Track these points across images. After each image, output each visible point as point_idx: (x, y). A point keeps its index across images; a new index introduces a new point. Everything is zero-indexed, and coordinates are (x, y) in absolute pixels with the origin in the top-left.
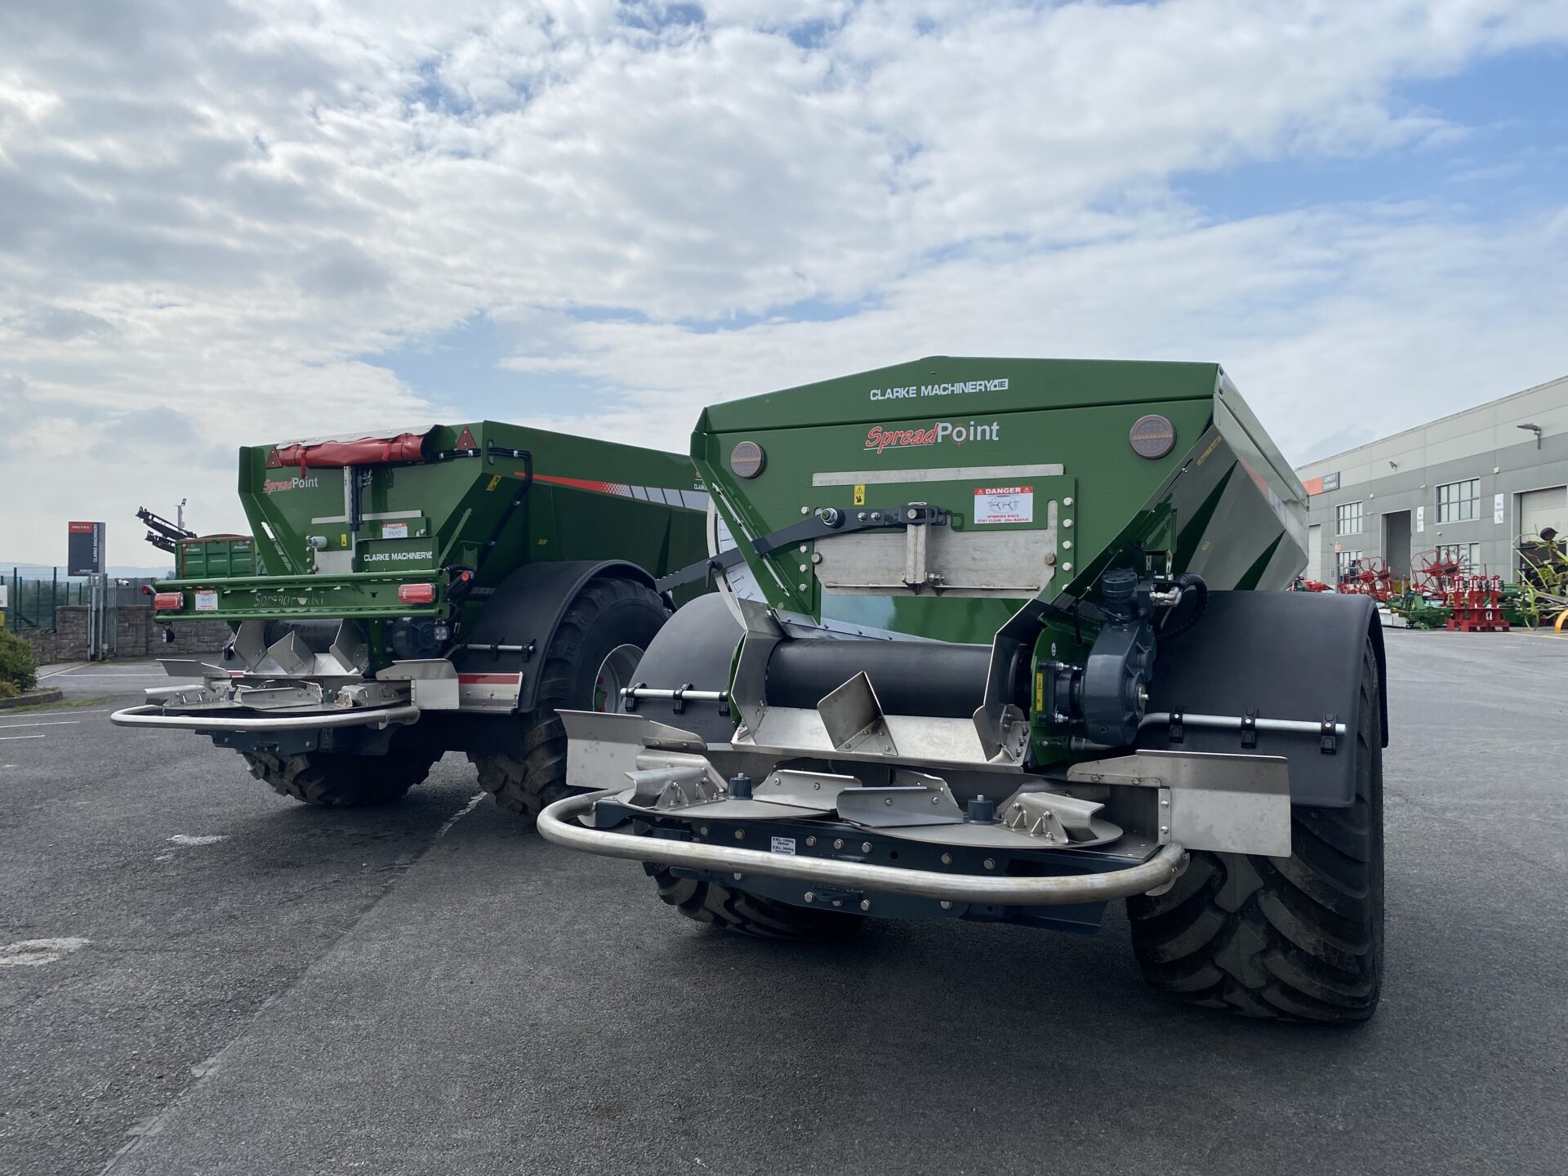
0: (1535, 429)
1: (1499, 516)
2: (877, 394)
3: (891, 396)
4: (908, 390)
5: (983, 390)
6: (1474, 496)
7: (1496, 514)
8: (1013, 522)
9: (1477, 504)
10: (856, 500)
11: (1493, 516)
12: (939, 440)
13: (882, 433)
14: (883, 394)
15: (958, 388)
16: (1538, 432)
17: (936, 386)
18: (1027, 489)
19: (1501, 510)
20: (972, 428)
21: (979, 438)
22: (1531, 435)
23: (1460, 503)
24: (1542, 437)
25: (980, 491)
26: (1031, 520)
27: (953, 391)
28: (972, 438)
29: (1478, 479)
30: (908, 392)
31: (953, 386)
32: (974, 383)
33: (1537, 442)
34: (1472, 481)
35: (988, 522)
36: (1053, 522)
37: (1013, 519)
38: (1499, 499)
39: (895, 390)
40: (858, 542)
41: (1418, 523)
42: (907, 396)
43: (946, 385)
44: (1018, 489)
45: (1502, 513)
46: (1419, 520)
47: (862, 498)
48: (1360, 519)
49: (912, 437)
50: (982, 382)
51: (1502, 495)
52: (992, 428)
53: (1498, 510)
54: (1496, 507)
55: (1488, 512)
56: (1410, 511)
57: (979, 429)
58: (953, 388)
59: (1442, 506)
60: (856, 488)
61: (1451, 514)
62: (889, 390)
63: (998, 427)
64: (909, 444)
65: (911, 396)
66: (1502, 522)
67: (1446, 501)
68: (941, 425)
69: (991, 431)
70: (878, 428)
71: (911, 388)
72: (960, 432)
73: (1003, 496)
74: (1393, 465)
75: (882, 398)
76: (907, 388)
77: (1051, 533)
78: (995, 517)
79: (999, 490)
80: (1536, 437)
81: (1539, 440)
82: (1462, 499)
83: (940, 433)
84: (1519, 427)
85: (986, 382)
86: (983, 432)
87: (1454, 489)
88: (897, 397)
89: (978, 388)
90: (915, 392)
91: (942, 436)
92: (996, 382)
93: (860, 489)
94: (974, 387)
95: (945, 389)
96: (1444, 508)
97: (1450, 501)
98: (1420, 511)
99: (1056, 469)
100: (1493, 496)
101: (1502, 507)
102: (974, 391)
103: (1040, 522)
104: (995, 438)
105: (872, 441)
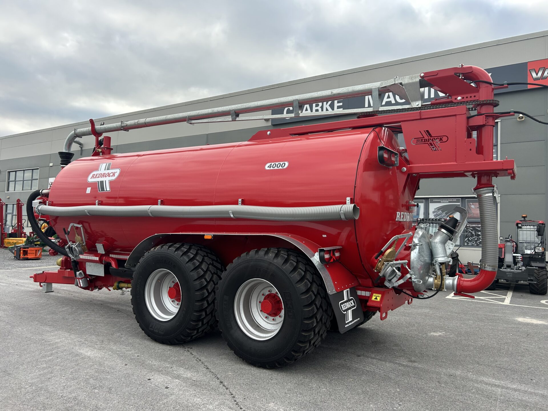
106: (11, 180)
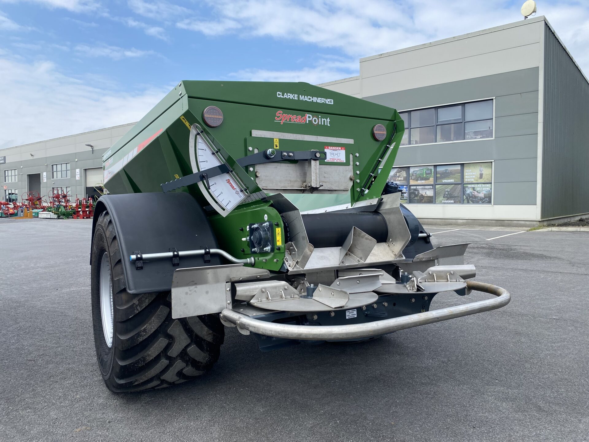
0: (91, 146)
1: (78, 177)
2: (280, 95)
3: (286, 97)
4: (294, 95)
5: (324, 103)
6: (68, 169)
7: (77, 176)
8: (339, 162)
9: (69, 172)
10: (275, 146)
11: (76, 177)
12: (307, 122)
13: (282, 114)
14: (283, 95)
15: (315, 99)
16: (92, 148)
17: (306, 97)
18: (343, 148)
20: (320, 119)
21: (323, 124)
22: (90, 149)
23: (62, 171)
24: (94, 149)
25: (327, 147)
26: (345, 162)
27: (313, 100)
28: (320, 124)
29: (69, 163)
30: (294, 96)
31: (312, 98)
32: (321, 99)
33: (92, 152)
34: (66, 163)
35: (330, 161)
36: (351, 163)
37: (339, 160)
38: (78, 170)
39: (288, 94)
40: (276, 167)
41: (44, 179)
42: (294, 98)
43: (310, 97)
44: (340, 148)
45: (79, 176)
46: (44, 178)
47: (278, 145)
48: (16, 177)
49: (296, 119)
50: (324, 99)
51: (79, 169)
52: (327, 120)
53: (77, 175)
54: (77, 174)
55: (73, 175)
56: (40, 174)
57: (323, 120)
58: (312, 99)
59: (54, 173)
60: (275, 140)
61: (58, 176)
62: (285, 94)
63: (329, 120)
64: (295, 122)
65: (295, 99)
66: (79, 179)
67: (56, 170)
68: (308, 115)
69: (327, 121)
70: (280, 111)
71: (295, 95)
72: (315, 120)
73: (335, 151)
74: (32, 155)
75: (283, 97)
76: (293, 95)
77: (351, 167)
78: (332, 159)
79: (333, 148)
80: (92, 149)
81: (93, 150)
82: (62, 170)
83: (308, 119)
84: (86, 145)
85: (325, 99)
86: (324, 121)
87: (59, 167)
88: (289, 98)
89: (322, 101)
90: (297, 97)
91: (309, 120)
92: (329, 100)
93: (276, 141)
94: (321, 100)
95: (309, 99)
96: (55, 173)
97: (57, 171)
98: (45, 174)
99: (351, 141)
100: (75, 169)
101: (79, 173)
102: (321, 102)
103: (347, 164)
104: (329, 125)
105: (278, 117)
106: (54, 170)
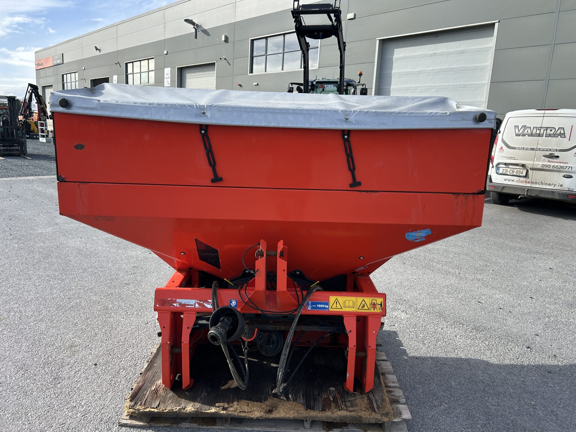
0: (194, 24)
1: (168, 82)
6: (150, 69)
7: (165, 80)
9: (152, 74)
11: (163, 82)
16: (194, 27)
19: (169, 78)
22: (191, 29)
23: (140, 73)
29: (153, 58)
33: (194, 35)
34: (148, 59)
38: (167, 71)
45: (169, 80)
46: (115, 83)
48: (77, 83)
53: (166, 78)
54: (166, 76)
55: (160, 79)
56: (108, 78)
61: (135, 80)
66: (169, 86)
74: (97, 49)
81: (196, 32)
84: (184, 21)
96: (130, 77)
97: (134, 72)
98: (115, 77)
101: (169, 76)
